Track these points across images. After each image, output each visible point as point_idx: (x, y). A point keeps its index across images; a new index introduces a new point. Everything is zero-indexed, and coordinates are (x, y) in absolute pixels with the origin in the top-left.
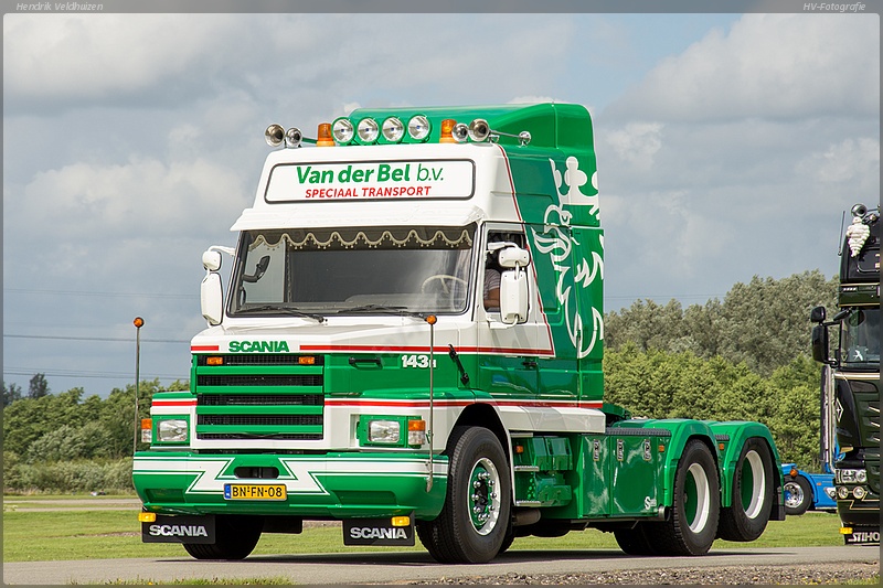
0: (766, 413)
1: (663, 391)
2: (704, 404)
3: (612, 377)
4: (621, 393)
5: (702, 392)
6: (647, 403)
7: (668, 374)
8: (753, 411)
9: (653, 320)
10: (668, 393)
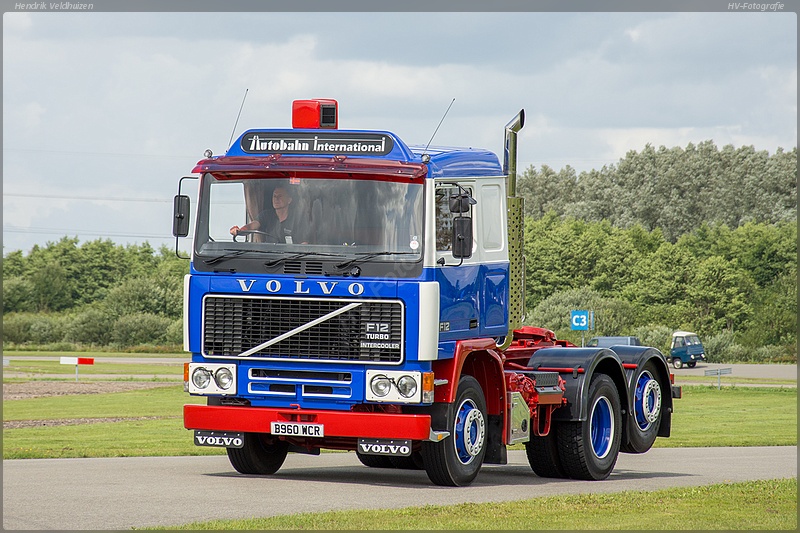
0: (683, 280)
1: (585, 259)
2: (623, 271)
3: (536, 244)
4: (546, 260)
5: (622, 260)
6: (569, 270)
7: (590, 243)
8: (671, 278)
9: (548, 186)
10: (589, 260)
